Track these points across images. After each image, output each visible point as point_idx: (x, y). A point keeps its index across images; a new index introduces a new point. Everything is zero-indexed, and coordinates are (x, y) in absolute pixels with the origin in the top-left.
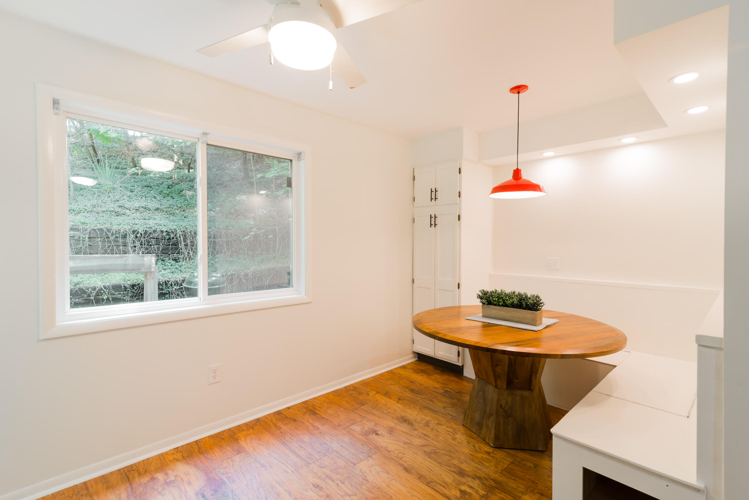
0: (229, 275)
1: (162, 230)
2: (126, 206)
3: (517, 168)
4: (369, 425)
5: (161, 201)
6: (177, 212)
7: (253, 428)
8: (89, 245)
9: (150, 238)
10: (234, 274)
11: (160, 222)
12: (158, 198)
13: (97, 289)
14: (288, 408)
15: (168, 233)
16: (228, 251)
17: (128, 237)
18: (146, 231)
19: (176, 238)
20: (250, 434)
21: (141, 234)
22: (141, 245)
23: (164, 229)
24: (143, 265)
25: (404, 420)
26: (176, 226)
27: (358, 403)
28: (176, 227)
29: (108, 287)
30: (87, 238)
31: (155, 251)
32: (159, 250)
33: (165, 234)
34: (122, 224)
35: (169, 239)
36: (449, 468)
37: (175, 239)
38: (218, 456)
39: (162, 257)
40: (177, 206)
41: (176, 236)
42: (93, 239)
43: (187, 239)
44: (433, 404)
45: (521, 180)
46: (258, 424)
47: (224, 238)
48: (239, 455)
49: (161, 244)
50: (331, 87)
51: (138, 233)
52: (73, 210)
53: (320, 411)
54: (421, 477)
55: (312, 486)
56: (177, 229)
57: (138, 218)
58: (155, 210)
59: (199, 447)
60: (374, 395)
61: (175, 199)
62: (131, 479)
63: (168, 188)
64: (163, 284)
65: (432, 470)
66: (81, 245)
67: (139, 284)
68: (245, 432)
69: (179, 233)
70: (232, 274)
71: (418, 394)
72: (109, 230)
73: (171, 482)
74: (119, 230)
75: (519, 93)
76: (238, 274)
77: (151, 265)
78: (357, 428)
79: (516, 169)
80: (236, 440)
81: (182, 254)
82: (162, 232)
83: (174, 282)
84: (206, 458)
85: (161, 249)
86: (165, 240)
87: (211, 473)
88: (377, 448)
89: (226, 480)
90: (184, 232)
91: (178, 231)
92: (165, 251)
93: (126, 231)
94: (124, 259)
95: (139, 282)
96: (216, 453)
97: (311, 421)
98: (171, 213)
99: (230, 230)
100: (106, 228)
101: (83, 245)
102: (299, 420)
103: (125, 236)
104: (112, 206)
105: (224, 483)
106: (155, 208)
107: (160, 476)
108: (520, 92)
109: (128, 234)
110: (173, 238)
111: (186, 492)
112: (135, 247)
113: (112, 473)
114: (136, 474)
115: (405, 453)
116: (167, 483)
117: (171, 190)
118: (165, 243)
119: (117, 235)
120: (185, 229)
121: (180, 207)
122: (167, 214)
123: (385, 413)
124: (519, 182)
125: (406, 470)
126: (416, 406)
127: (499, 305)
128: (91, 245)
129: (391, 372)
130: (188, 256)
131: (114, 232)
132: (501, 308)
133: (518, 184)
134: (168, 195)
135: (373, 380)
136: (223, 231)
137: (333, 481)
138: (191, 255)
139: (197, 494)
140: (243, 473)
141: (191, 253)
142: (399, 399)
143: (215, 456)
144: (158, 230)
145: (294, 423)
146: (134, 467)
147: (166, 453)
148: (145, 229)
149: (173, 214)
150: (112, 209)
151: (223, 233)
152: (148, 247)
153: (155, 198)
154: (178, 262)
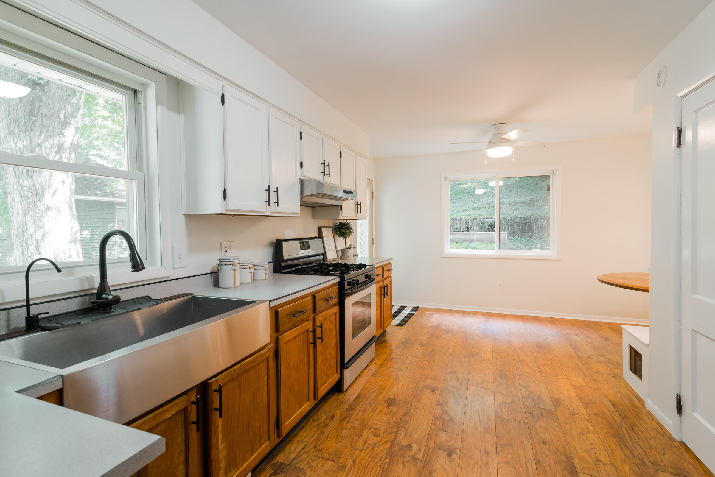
2: (504, 202)
5: (527, 196)
7: (516, 316)
9: (514, 223)
11: (522, 212)
15: (525, 219)
18: (512, 218)
21: (509, 220)
22: (508, 227)
23: (523, 216)
25: (606, 339)
28: (530, 214)
31: (517, 231)
32: (519, 230)
33: (523, 220)
35: (526, 223)
39: (521, 235)
41: (530, 220)
43: (538, 222)
49: (521, 227)
50: (513, 161)
52: (477, 208)
53: (557, 322)
57: (509, 210)
58: (522, 203)
59: (490, 314)
61: (537, 194)
62: (464, 313)
68: (512, 316)
69: (533, 219)
80: (506, 317)
81: (534, 234)
82: (521, 218)
86: (523, 223)
87: (488, 319)
90: (536, 217)
91: (532, 217)
92: (523, 231)
96: (494, 317)
97: (547, 323)
98: (531, 204)
102: (541, 321)
110: (528, 222)
112: (505, 228)
113: (460, 310)
114: (466, 313)
118: (523, 225)
122: (529, 205)
123: (598, 334)
130: (538, 234)
134: (534, 191)
141: (541, 233)
144: (519, 217)
145: (537, 321)
146: (466, 311)
147: (478, 312)
148: (512, 217)
149: (533, 205)
152: (513, 228)
153: (524, 194)
154: (531, 238)
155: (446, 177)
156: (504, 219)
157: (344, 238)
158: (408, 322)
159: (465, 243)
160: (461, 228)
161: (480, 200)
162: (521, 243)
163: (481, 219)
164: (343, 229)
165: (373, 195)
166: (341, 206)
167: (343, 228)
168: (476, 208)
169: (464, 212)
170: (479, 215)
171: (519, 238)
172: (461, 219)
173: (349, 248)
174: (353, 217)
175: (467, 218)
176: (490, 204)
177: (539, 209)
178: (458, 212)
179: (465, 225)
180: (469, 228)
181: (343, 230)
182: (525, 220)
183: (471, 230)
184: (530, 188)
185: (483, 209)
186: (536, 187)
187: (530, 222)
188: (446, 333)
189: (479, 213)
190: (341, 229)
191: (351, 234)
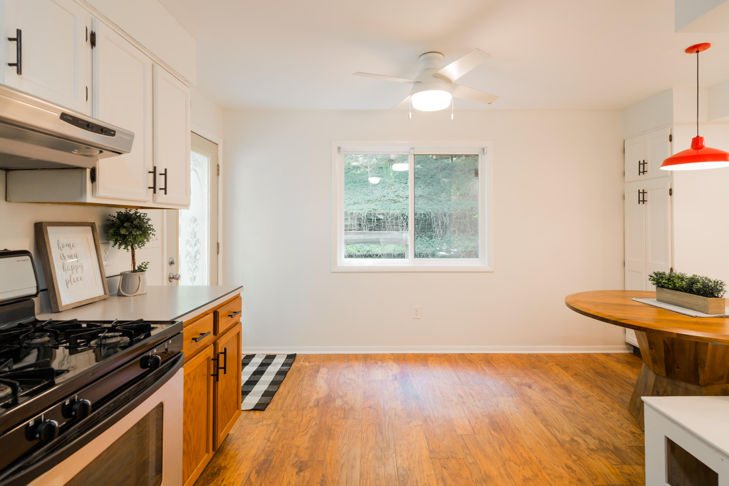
0: (468, 252)
1: (421, 213)
2: (401, 195)
3: (698, 136)
4: (528, 381)
5: (424, 189)
6: (434, 197)
7: (440, 357)
8: (377, 225)
10: (472, 250)
11: (420, 207)
12: (422, 187)
13: (378, 255)
14: (471, 354)
16: (471, 231)
17: (399, 219)
19: (431, 219)
20: (436, 360)
23: (422, 212)
24: (402, 239)
25: (566, 388)
26: (431, 209)
27: (531, 366)
29: (385, 255)
30: (375, 220)
33: (422, 216)
34: (396, 209)
35: (426, 220)
36: (577, 426)
37: (429, 220)
38: (412, 364)
39: (421, 235)
40: (435, 193)
41: (430, 217)
42: (379, 221)
43: (438, 220)
44: (612, 388)
45: (703, 149)
46: (445, 356)
47: (468, 219)
48: (423, 367)
49: (420, 224)
50: (452, 118)
51: (405, 216)
52: (371, 201)
53: (494, 362)
54: (544, 420)
55: (457, 395)
56: (431, 212)
57: (407, 204)
59: (404, 357)
60: (552, 365)
61: (434, 187)
62: (367, 359)
63: (431, 178)
64: (418, 255)
65: (558, 421)
66: (372, 225)
67: (403, 254)
68: (434, 358)
69: (433, 215)
70: (470, 251)
71: (601, 376)
72: (388, 214)
73: (383, 366)
74: (394, 213)
75: (698, 52)
76: (475, 251)
77: (407, 240)
78: (516, 380)
79: (696, 137)
80: (426, 360)
81: (434, 233)
82: (421, 214)
83: (425, 254)
84: (406, 363)
85: (420, 228)
86: (423, 220)
87: (405, 370)
88: (522, 394)
89: (410, 375)
90: (436, 214)
92: (423, 230)
93: (398, 215)
94: (391, 234)
95: (402, 253)
96: (412, 362)
97: (482, 365)
98: (430, 198)
99: (473, 211)
100: (386, 212)
101: (373, 225)
102: (475, 362)
103: (397, 218)
104: (392, 196)
105: (408, 375)
106: (419, 195)
107: (380, 363)
108: (700, 51)
109: (399, 216)
110: (428, 219)
111: (388, 372)
112: (403, 226)
113: (360, 354)
114: (370, 358)
115: (543, 404)
116: (381, 366)
117: (433, 179)
118: (422, 223)
119: (393, 218)
120: (437, 212)
121: (437, 193)
122: (427, 199)
123: (552, 379)
124: (700, 152)
125: (535, 412)
126: (588, 383)
127: (668, 288)
128: (378, 225)
129: (589, 355)
130: (439, 234)
131: (391, 215)
132: (670, 291)
133: (699, 154)
134: (430, 183)
135: (561, 356)
136: (467, 212)
137: (473, 397)
138: (441, 234)
139: (393, 375)
140: (421, 375)
141: (442, 232)
142: (575, 375)
143: (411, 363)
144: (418, 213)
145: (469, 363)
146: (370, 355)
147: (387, 354)
149: (431, 200)
150: (392, 198)
151: (467, 215)
153: (420, 187)
154: (431, 239)
155: (339, 148)
156: (402, 215)
157: (129, 248)
158: (276, 397)
159: (357, 245)
160: (352, 226)
161: (373, 192)
162: (421, 244)
163: (376, 215)
164: (124, 227)
165: (218, 170)
166: (93, 172)
167: (125, 225)
168: (368, 201)
169: (356, 205)
170: (374, 210)
171: (419, 237)
172: (352, 213)
173: (141, 270)
174: (145, 202)
175: (359, 213)
176: (384, 197)
177: (438, 204)
178: (348, 205)
179: (357, 221)
180: (362, 226)
181: (123, 232)
182: (425, 217)
183: (364, 228)
184: (426, 181)
185: (377, 203)
186: (431, 179)
187: (430, 219)
188: (344, 418)
189: (374, 208)
190: (119, 228)
191: (148, 240)
